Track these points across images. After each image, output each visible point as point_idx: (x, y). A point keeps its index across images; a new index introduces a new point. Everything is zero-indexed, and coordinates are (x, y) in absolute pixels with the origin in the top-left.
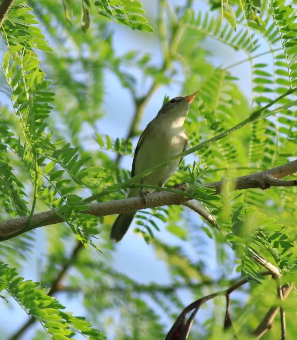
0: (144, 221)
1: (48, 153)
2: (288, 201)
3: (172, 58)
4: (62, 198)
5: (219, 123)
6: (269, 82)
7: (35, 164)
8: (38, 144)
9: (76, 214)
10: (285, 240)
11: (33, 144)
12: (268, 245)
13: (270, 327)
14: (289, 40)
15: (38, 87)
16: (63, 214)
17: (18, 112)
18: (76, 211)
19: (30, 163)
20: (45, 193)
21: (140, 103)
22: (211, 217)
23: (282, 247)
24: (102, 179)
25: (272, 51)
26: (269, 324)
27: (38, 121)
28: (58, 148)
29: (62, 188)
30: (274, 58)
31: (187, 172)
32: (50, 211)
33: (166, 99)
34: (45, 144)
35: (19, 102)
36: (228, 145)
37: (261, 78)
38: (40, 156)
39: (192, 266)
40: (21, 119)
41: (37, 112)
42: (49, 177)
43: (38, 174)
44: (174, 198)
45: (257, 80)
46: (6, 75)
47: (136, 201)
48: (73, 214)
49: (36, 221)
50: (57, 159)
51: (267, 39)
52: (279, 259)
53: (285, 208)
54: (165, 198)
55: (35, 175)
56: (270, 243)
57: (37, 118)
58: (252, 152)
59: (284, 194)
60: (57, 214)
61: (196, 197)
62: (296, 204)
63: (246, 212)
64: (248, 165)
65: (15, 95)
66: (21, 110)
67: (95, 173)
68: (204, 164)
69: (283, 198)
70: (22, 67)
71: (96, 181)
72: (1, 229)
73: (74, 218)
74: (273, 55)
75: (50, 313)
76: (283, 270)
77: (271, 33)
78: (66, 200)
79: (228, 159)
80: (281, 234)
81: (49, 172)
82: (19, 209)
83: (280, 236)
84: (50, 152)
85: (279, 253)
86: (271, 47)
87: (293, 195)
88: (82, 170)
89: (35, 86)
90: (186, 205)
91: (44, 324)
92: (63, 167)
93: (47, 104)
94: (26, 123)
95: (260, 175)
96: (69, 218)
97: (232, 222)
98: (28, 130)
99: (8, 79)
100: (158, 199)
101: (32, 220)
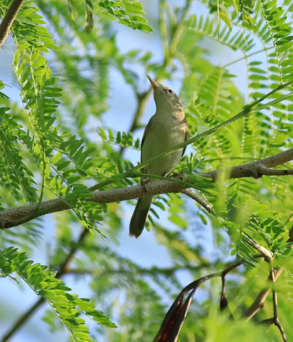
1: (55, 145)
2: (278, 189)
3: (172, 55)
4: (68, 187)
6: (265, 79)
7: (43, 155)
8: (46, 137)
9: (81, 202)
10: (277, 226)
11: (41, 136)
12: (261, 230)
13: (262, 306)
14: (279, 39)
15: (47, 82)
16: (69, 202)
17: (27, 106)
18: (82, 200)
19: (38, 155)
20: (53, 182)
21: (141, 98)
23: (274, 232)
24: (105, 168)
25: (265, 49)
26: (260, 304)
27: (46, 115)
28: (65, 140)
29: (68, 178)
30: (267, 56)
31: (185, 163)
32: (57, 199)
34: (52, 137)
35: (28, 97)
36: (222, 137)
37: (256, 75)
38: (48, 148)
39: (191, 249)
40: (30, 113)
41: (46, 106)
42: (56, 167)
43: (46, 164)
44: (173, 186)
45: (252, 77)
46: (16, 72)
47: (137, 189)
48: (79, 201)
49: (44, 208)
50: (64, 150)
51: (261, 38)
52: (272, 244)
53: (276, 194)
54: (164, 187)
55: (43, 165)
56: (263, 228)
57: (45, 112)
58: (244, 143)
59: (275, 183)
60: (64, 201)
61: (193, 185)
62: (286, 191)
63: (240, 199)
64: (242, 156)
65: (24, 90)
66: (30, 104)
67: (99, 163)
68: (200, 155)
69: (274, 186)
70: (31, 65)
71: (100, 171)
72: (12, 216)
73: (80, 205)
74: (267, 53)
75: (58, 294)
76: (275, 254)
77: (265, 33)
78: (72, 188)
79: (222, 150)
80: (273, 220)
81: (56, 162)
82: (30, 196)
83: (272, 222)
84: (58, 144)
85: (271, 238)
86: (264, 46)
87: (283, 183)
88: (88, 160)
89: (44, 82)
90: (184, 193)
91: (52, 304)
92: (70, 157)
93: (54, 99)
94: (35, 117)
95: (253, 165)
96: (75, 205)
97: (227, 210)
98: (37, 123)
99: (18, 75)
100: (158, 187)
101: (40, 207)
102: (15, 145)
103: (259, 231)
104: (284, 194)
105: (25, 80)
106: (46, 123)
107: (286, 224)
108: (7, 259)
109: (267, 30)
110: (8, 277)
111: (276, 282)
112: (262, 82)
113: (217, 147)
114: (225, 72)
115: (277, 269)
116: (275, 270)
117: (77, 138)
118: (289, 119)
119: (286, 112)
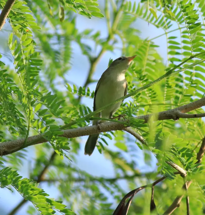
1: (37, 98)
2: (190, 125)
3: (114, 32)
4: (46, 127)
6: (179, 48)
7: (29, 105)
8: (31, 93)
9: (55, 137)
10: (189, 152)
11: (28, 92)
13: (178, 206)
14: (191, 25)
16: (47, 137)
17: (18, 71)
18: (56, 135)
19: (26, 105)
20: (35, 124)
21: (93, 61)
22: (142, 138)
24: (72, 114)
25: (180, 29)
26: (178, 204)
27: (31, 78)
28: (44, 95)
29: (46, 120)
30: (181, 33)
31: (125, 107)
32: (38, 135)
33: (111, 61)
34: (36, 93)
35: (18, 65)
36: (151, 90)
37: (173, 46)
38: (32, 100)
39: (128, 164)
40: (20, 76)
41: (31, 72)
42: (38, 114)
43: (31, 112)
44: (118, 126)
45: (170, 47)
46: (10, 48)
47: (93, 128)
48: (54, 137)
49: (30, 141)
50: (43, 101)
52: (186, 165)
53: (188, 128)
54: (112, 126)
55: (29, 112)
56: (180, 154)
57: (31, 75)
58: (166, 94)
59: (187, 120)
60: (43, 137)
61: (132, 125)
62: (195, 126)
63: (164, 135)
64: (164, 102)
65: (16, 61)
66: (20, 70)
67: (68, 111)
68: (136, 102)
69: (187, 123)
70: (21, 43)
71: (68, 116)
72: (7, 147)
73: (54, 139)
74: (180, 31)
75: (39, 198)
76: (188, 171)
77: (179, 17)
78: (49, 128)
79: (151, 99)
80: (187, 148)
81: (38, 110)
83: (186, 150)
84: (39, 98)
85: (185, 161)
86: (179, 26)
88: (60, 109)
89: (30, 56)
90: (125, 130)
91: (35, 205)
92: (47, 107)
93: (37, 67)
94: (23, 79)
95: (173, 111)
96: (51, 139)
97: (155, 141)
98: (25, 83)
99: (12, 50)
100: (107, 126)
101: (27, 141)
102: (11, 96)
103: (177, 156)
104: (193, 129)
105: (17, 54)
106: (31, 84)
107: (195, 149)
108: (5, 175)
109: (181, 15)
110: (5, 188)
111: (188, 189)
112: (177, 51)
113: (147, 97)
114: (151, 43)
115: (189, 181)
116: (188, 181)
117: (52, 94)
118: (196, 76)
119: (194, 71)
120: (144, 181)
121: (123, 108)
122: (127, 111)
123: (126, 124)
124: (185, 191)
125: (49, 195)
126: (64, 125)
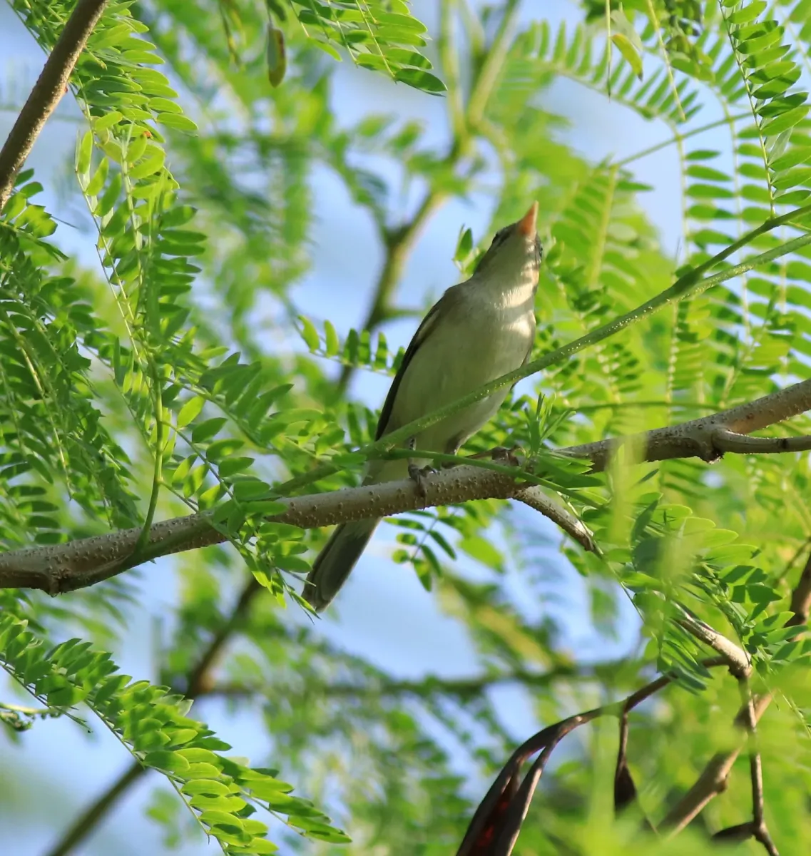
0: (419, 535)
1: (186, 376)
2: (764, 482)
3: (473, 130)
4: (221, 486)
5: (597, 292)
6: (726, 194)
7: (156, 404)
8: (163, 356)
9: (255, 523)
10: (761, 584)
11: (151, 354)
12: (720, 595)
13: (721, 787)
15: (165, 218)
16: (224, 522)
17: (113, 276)
18: (256, 518)
19: (144, 401)
20: (181, 471)
21: (395, 239)
22: (580, 527)
23: (753, 600)
24: (317, 437)
25: (728, 120)
26: (718, 781)
27: (163, 300)
28: (211, 364)
29: (220, 461)
30: (734, 137)
31: (520, 414)
32: (192, 516)
33: (464, 235)
34: (180, 357)
35: (115, 253)
36: (618, 347)
38: (169, 384)
39: (527, 630)
40: (120, 295)
41: (161, 278)
42: (189, 435)
43: (164, 428)
44: (493, 482)
45: (693, 191)
46: (83, 189)
47: (399, 491)
48: (249, 522)
49: (159, 540)
50: (210, 389)
51: (717, 90)
52: (747, 631)
53: (758, 497)
54: (469, 483)
55: (155, 428)
56: (725, 591)
57: (163, 292)
58: (675, 364)
59: (755, 466)
60: (210, 522)
61: (544, 479)
62: (785, 487)
63: (665, 516)
64: (668, 397)
65: (107, 236)
66: (122, 272)
67: (302, 424)
68: (560, 394)
69: (753, 474)
70: (125, 170)
71: (304, 444)
72: (75, 561)
73: (251, 533)
74: (732, 128)
75: (193, 760)
76: (755, 656)
77: (728, 76)
78: (231, 489)
79: (617, 382)
80: (751, 568)
81: (190, 422)
82: (119, 514)
83: (748, 575)
84: (194, 375)
85: (746, 614)
86: (726, 112)
87: (776, 468)
88: (272, 416)
89: (159, 218)
90: (519, 499)
91: (179, 786)
92: (224, 409)
93: (184, 260)
94: (135, 305)
95: (699, 427)
96: (238, 532)
97: (633, 541)
98: (139, 321)
99: (90, 197)
100: (452, 485)
101: (148, 537)
103: (716, 597)
104: (779, 496)
105: (109, 210)
106: (164, 322)
107: (783, 574)
110: (64, 717)
111: (758, 725)
112: (719, 204)
113: (606, 375)
114: (623, 177)
115: (762, 693)
116: (756, 696)
117: (241, 361)
118: (790, 300)
119: (782, 282)
120: (592, 694)
121: (511, 418)
122: (525, 430)
123: (521, 476)
124: (746, 735)
125: (228, 747)
126: (288, 477)
